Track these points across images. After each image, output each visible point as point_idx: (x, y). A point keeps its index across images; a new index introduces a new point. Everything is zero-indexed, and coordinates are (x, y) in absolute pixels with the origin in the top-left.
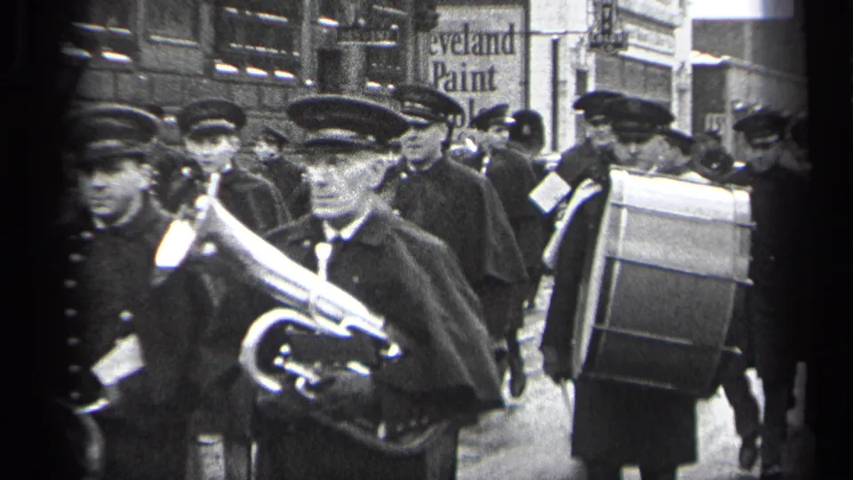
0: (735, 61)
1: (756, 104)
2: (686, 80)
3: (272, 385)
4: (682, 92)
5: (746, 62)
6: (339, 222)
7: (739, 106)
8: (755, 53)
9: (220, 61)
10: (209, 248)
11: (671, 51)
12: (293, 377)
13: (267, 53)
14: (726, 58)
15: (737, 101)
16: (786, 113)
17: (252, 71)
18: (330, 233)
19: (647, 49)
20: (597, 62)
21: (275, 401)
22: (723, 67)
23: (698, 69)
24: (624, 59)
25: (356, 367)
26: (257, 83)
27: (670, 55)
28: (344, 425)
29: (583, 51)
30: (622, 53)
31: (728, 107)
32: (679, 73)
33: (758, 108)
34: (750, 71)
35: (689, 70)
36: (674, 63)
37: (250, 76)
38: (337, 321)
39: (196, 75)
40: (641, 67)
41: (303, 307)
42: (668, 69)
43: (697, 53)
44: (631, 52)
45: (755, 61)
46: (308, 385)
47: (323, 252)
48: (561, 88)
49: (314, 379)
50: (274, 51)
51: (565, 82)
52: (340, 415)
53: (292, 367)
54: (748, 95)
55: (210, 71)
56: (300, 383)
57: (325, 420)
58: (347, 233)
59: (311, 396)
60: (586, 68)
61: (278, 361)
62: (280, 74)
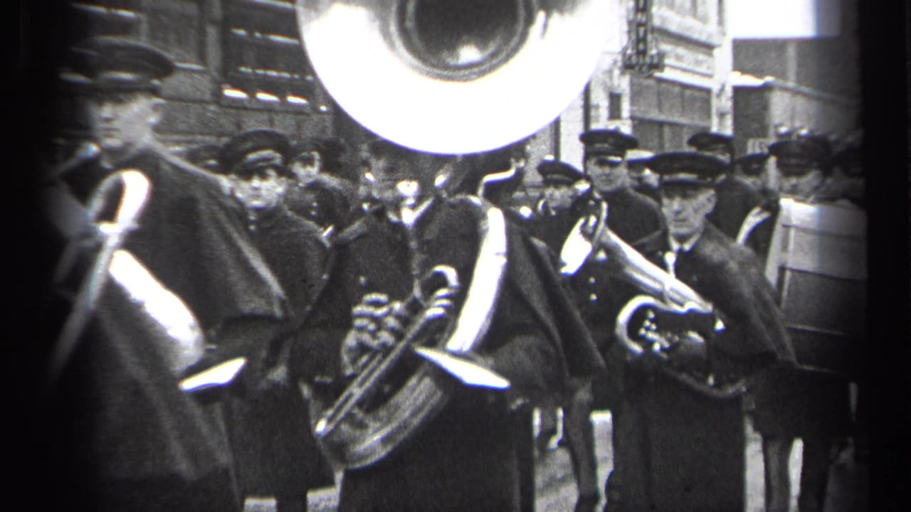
0: (780, 82)
1: (802, 128)
2: (726, 103)
3: (636, 348)
4: (722, 115)
5: (791, 84)
6: (682, 239)
7: (783, 130)
8: (798, 74)
9: (228, 86)
10: (602, 255)
11: (709, 72)
12: (651, 343)
13: (280, 78)
14: (769, 79)
15: (781, 125)
16: (833, 137)
17: (262, 96)
18: (675, 245)
19: (685, 70)
20: (632, 84)
21: (639, 359)
22: (767, 88)
23: (738, 90)
24: (660, 80)
25: (694, 336)
26: (267, 108)
27: (710, 76)
28: (684, 377)
29: (617, 72)
30: (657, 74)
31: (771, 131)
32: (719, 96)
33: (804, 132)
34: (795, 93)
35: (729, 92)
36: (713, 85)
37: (259, 101)
38: (681, 305)
39: (202, 102)
40: (677, 89)
41: (659, 295)
42: (708, 91)
43: (738, 74)
44: (667, 74)
45: (799, 81)
46: (662, 349)
47: (670, 258)
48: (593, 113)
49: (667, 345)
50: (286, 75)
51: (597, 107)
52: (682, 369)
53: (651, 335)
54: (792, 118)
55: (218, 97)
56: (657, 347)
57: (673, 373)
58: (687, 247)
59: (665, 356)
60: (618, 91)
61: (643, 331)
62: (292, 99)
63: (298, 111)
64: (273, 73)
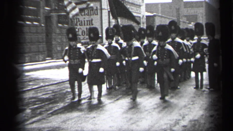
0: (157, 14)
2: (144, 20)
4: (143, 23)
11: (140, 12)
17: (28, 23)
19: (134, 12)
22: (154, 16)
32: (142, 18)
34: (161, 17)
35: (145, 17)
42: (139, 17)
43: (147, 12)
45: (162, 14)
50: (33, 17)
54: (161, 23)
62: (35, 23)
63: (36, 26)
64: (30, 17)
